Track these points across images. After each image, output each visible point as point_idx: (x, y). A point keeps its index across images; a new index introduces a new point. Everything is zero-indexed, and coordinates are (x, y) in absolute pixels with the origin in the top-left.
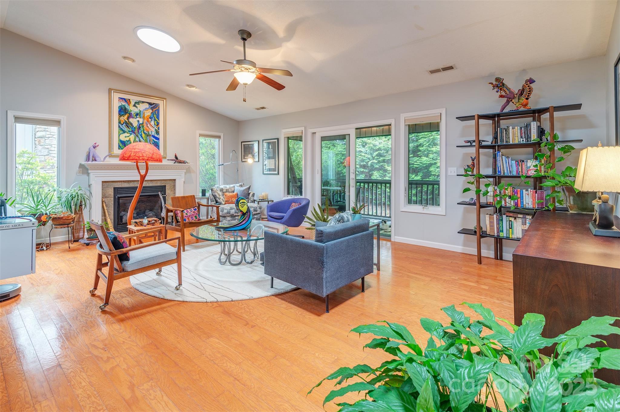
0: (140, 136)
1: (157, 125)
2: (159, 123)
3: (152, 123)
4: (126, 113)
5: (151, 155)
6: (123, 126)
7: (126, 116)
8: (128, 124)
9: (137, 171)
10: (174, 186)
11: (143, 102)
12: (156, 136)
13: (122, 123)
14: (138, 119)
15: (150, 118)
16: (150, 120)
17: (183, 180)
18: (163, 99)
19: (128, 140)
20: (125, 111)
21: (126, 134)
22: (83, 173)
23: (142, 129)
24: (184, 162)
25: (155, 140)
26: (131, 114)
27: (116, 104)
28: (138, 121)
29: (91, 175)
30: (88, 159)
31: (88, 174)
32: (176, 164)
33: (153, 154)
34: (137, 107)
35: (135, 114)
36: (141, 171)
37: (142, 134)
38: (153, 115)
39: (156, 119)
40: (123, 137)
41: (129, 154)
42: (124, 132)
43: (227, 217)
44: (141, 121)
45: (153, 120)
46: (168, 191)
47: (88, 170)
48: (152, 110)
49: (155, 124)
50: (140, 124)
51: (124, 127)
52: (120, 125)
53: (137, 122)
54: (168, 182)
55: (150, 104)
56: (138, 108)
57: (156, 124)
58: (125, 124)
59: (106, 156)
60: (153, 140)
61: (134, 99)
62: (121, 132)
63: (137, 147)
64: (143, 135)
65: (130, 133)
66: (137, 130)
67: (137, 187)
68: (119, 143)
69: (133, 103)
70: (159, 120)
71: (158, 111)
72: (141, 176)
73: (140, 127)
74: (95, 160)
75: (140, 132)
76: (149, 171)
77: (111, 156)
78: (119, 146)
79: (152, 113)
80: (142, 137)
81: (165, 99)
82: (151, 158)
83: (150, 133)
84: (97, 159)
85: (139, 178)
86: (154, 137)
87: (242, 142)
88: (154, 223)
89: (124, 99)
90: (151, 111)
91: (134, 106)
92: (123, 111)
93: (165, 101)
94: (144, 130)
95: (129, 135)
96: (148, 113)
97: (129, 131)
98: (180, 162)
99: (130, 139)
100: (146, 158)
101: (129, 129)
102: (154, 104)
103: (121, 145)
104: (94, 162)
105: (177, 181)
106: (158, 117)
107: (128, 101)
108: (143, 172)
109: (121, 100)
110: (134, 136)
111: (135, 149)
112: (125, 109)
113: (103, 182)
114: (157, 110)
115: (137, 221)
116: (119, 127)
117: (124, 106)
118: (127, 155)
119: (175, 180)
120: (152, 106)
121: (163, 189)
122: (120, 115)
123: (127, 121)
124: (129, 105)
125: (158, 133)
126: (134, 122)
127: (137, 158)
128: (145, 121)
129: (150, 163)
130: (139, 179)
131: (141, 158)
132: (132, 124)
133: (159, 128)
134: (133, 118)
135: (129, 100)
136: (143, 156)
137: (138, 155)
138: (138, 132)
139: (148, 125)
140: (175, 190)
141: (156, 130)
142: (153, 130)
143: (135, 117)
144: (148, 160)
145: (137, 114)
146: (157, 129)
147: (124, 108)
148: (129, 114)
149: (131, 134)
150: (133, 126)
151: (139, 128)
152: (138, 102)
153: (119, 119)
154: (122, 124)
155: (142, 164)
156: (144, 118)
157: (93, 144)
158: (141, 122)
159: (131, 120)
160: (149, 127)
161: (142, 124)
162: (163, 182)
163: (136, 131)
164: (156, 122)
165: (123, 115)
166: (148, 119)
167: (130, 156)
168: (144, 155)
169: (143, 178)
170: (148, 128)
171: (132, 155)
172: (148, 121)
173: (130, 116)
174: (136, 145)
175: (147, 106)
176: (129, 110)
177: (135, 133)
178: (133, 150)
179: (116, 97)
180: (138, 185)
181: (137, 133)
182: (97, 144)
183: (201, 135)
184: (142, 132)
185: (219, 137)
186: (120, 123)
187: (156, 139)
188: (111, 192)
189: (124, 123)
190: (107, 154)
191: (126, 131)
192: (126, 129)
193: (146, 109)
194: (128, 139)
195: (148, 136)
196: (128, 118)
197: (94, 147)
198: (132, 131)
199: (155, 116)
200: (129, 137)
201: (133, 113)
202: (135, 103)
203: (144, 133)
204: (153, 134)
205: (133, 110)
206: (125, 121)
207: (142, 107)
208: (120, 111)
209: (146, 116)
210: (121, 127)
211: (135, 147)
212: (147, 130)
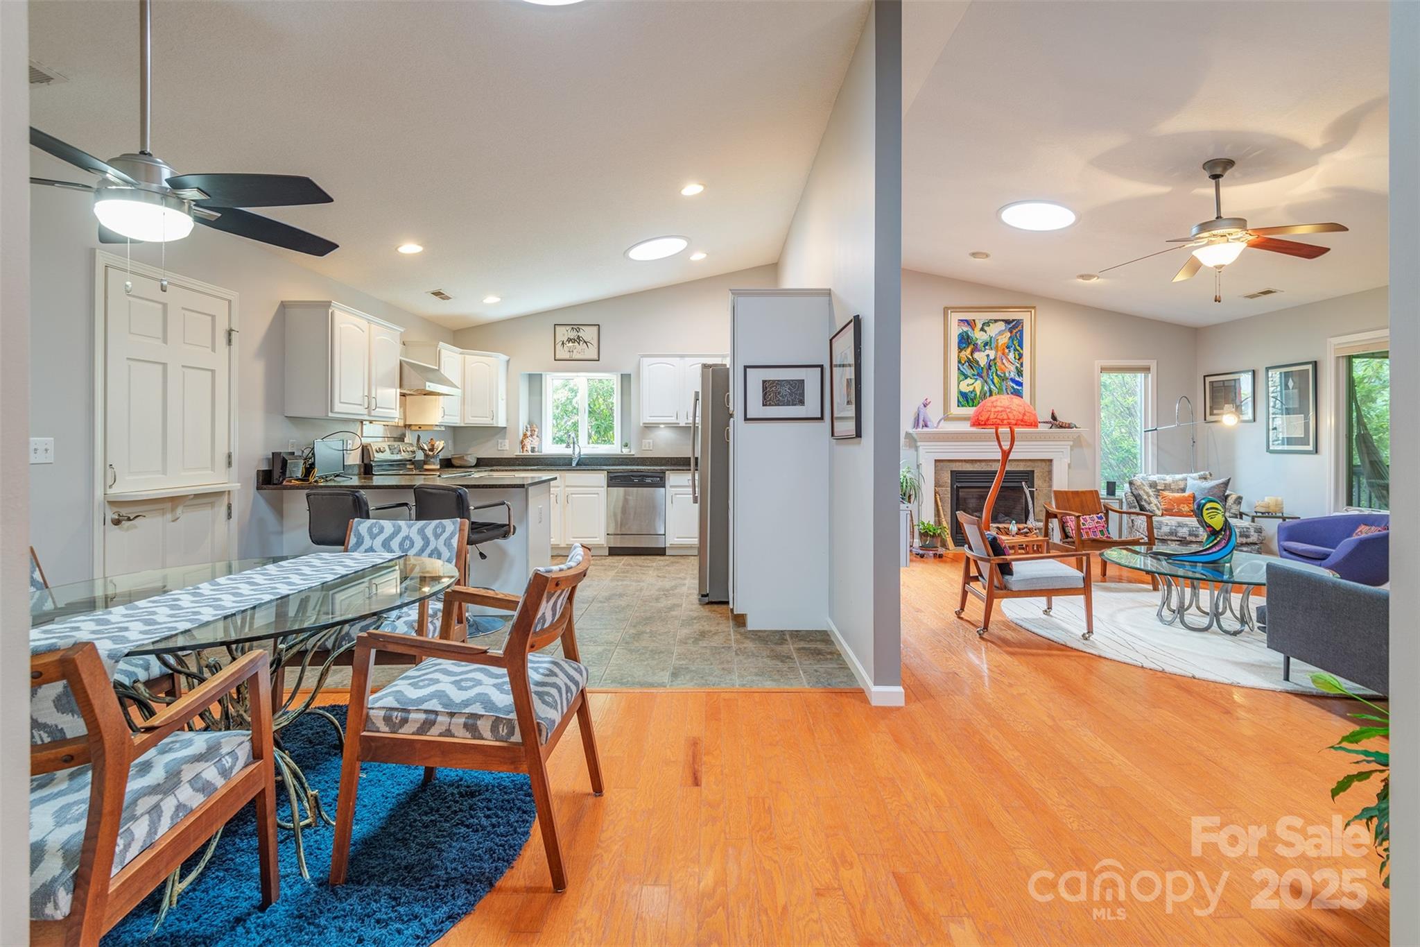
0: (990, 382)
1: (1019, 359)
2: (1022, 354)
3: (1011, 356)
4: (969, 344)
5: (1021, 417)
6: (965, 366)
7: (969, 350)
8: (972, 363)
9: (996, 443)
10: (1050, 472)
11: (996, 321)
12: (1017, 379)
13: (963, 362)
14: (987, 352)
15: (1008, 347)
16: (1007, 351)
17: (1067, 460)
18: (1028, 308)
19: (971, 390)
20: (968, 341)
21: (969, 381)
22: (910, 447)
23: (993, 369)
24: (1069, 426)
25: (1015, 387)
26: (977, 344)
27: (955, 331)
28: (988, 356)
29: (921, 449)
30: (916, 424)
31: (916, 448)
32: (1054, 430)
33: (1024, 414)
34: (986, 332)
35: (983, 344)
36: (1002, 443)
37: (993, 378)
38: (1013, 340)
39: (1018, 348)
40: (964, 387)
41: (987, 417)
42: (966, 377)
44: (992, 354)
45: (1012, 351)
46: (1038, 482)
47: (915, 441)
48: (1011, 332)
49: (1014, 357)
50: (991, 360)
51: (966, 369)
52: (960, 365)
53: (986, 357)
54: (1039, 464)
55: (1007, 322)
56: (989, 332)
57: (1017, 357)
58: (967, 363)
59: (940, 420)
60: (1013, 387)
61: (980, 318)
62: (962, 377)
63: (999, 404)
64: (996, 380)
65: (975, 377)
66: (985, 371)
67: (995, 472)
68: (958, 397)
69: (979, 326)
70: (1022, 349)
71: (1021, 332)
72: (1003, 452)
74: (926, 426)
75: (990, 373)
76: (1015, 443)
77: (947, 418)
78: (958, 401)
79: (1010, 337)
80: (993, 383)
81: (1034, 308)
82: (1022, 421)
83: (1007, 375)
84: (929, 423)
85: (999, 456)
86: (1013, 381)
87: (1205, 376)
88: (1027, 533)
89: (966, 321)
90: (1009, 334)
91: (982, 329)
92: (965, 341)
93: (1033, 311)
94: (997, 370)
95: (973, 381)
96: (1004, 339)
97: (974, 375)
98: (1061, 427)
99: (975, 388)
100: (1014, 422)
101: (974, 370)
102: (1013, 320)
103: (961, 400)
104: (925, 429)
105: (1055, 463)
106: (1021, 345)
107: (971, 324)
108: (1006, 446)
109: (962, 324)
110: (981, 382)
111: (995, 407)
112: (968, 337)
113: (936, 461)
114: (1019, 330)
115: (1001, 526)
116: (959, 369)
117: (966, 332)
118: (983, 418)
119: (1051, 461)
120: (1012, 325)
121: (1029, 476)
122: (960, 349)
123: (971, 357)
124: (974, 330)
125: (1020, 373)
126: (981, 358)
127: (999, 422)
128: (1000, 353)
129: (1017, 430)
130: (1000, 458)
131: (1005, 422)
132: (977, 362)
133: (1022, 364)
134: (979, 351)
135: (974, 320)
136: (1009, 419)
137: (1001, 417)
138: (988, 374)
139: (1004, 361)
140: (1051, 479)
141: (1017, 367)
142: (1013, 368)
143: (983, 349)
144: (1016, 424)
145: (986, 344)
146: (1018, 365)
147: (965, 337)
148: (974, 345)
149: (976, 379)
150: (980, 366)
151: (990, 366)
152: (988, 322)
153: (958, 356)
154: (964, 364)
155: (1004, 430)
156: (997, 349)
157: (922, 400)
158: (992, 357)
159: (977, 355)
160: (1006, 364)
161: (994, 359)
162: (1029, 464)
163: (985, 374)
164: (1017, 353)
165: (965, 347)
166: (1004, 349)
167: (988, 419)
168: (1011, 416)
169: (1006, 454)
170: (1003, 366)
171: (992, 417)
172: (1003, 354)
173: (976, 349)
174: (997, 401)
175: (1002, 326)
176: (974, 338)
177: (982, 377)
178: (993, 410)
179: (954, 318)
180: (997, 467)
181: (985, 378)
182: (928, 401)
183: (1103, 369)
184: (994, 374)
185: (1147, 369)
186: (959, 362)
187: (1017, 385)
188: (947, 478)
189: (965, 361)
190: (942, 416)
191: (969, 375)
192: (969, 372)
193: (1001, 333)
194: (971, 388)
195: (1003, 379)
196: (972, 353)
197: (925, 406)
198: (978, 374)
199: (1015, 342)
200: (974, 385)
201: (979, 342)
202: (984, 324)
203: (997, 375)
204: (1012, 375)
205: (979, 337)
206: (968, 358)
207: (993, 330)
208: (960, 342)
209: (1000, 344)
210: (962, 369)
211: (995, 404)
212: (1002, 370)
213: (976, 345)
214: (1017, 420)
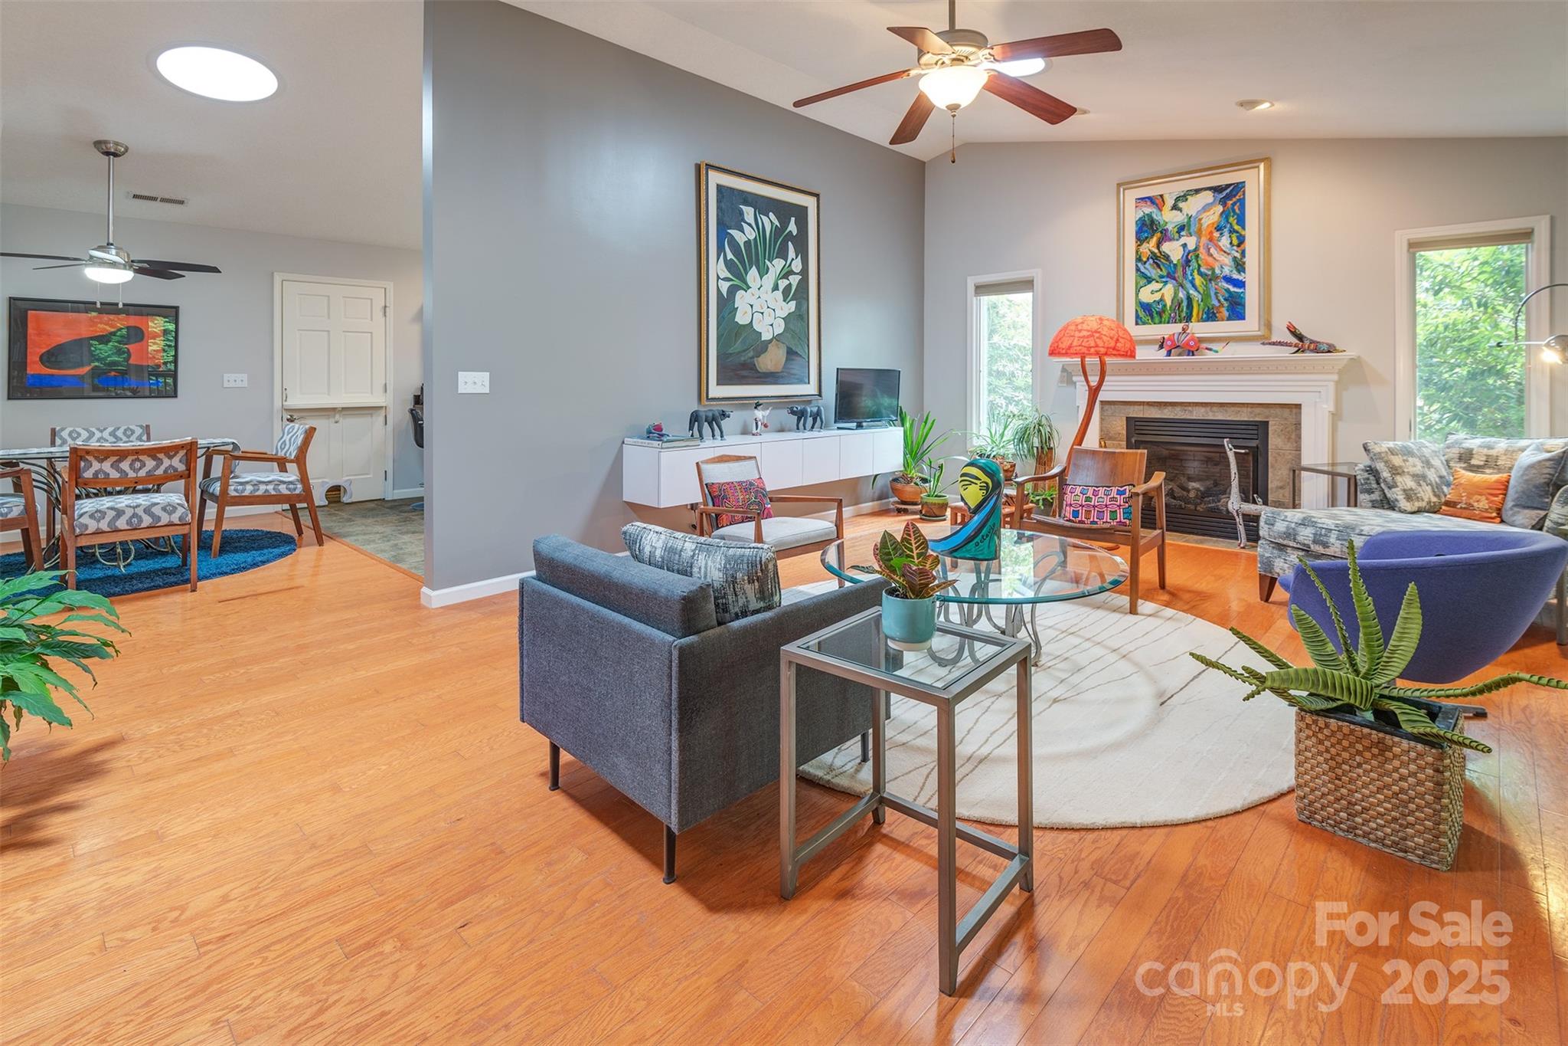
0: (1188, 285)
1: (1239, 246)
2: (1244, 237)
3: (1225, 242)
4: (1154, 232)
5: (1112, 344)
6: (1147, 265)
7: (1154, 240)
8: (1159, 259)
9: (1083, 378)
10: (1298, 425)
11: (1197, 191)
12: (1236, 276)
13: (1145, 259)
14: (1183, 240)
15: (1219, 229)
16: (1216, 234)
17: (1328, 407)
18: (1251, 163)
19: (1157, 299)
20: (1152, 228)
21: (1154, 286)
23: (1194, 264)
25: (1232, 289)
26: (1166, 230)
27: (1131, 217)
28: (1185, 246)
34: (1180, 210)
35: (1176, 230)
37: (1193, 279)
38: (1227, 218)
40: (1147, 295)
42: (1149, 280)
43: (1289, 550)
44: (1191, 242)
45: (1227, 233)
46: (1274, 440)
48: (1225, 205)
49: (1231, 243)
50: (1189, 252)
51: (1151, 270)
52: (1139, 265)
53: (1181, 248)
54: (1278, 411)
55: (1216, 189)
56: (1185, 211)
57: (1235, 242)
58: (1151, 261)
60: (1228, 290)
61: (1170, 191)
62: (1143, 281)
64: (1198, 280)
65: (1164, 280)
66: (1180, 269)
68: (1137, 311)
69: (1170, 202)
70: (1244, 228)
71: (1242, 202)
72: (1092, 390)
73: (1190, 261)
75: (1189, 273)
78: (1137, 317)
79: (1223, 212)
80: (1194, 286)
81: (1264, 160)
82: (1114, 349)
83: (1217, 271)
86: (1228, 280)
89: (1149, 198)
90: (1220, 208)
91: (1175, 207)
92: (1147, 228)
93: (1261, 166)
94: (1199, 266)
95: (1160, 285)
96: (1213, 216)
97: (1161, 277)
98: (1323, 349)
99: (1163, 295)
100: (1103, 350)
101: (1161, 270)
102: (1228, 186)
103: (1142, 314)
105: (1306, 413)
106: (1241, 221)
107: (1156, 201)
109: (1141, 203)
110: (1174, 287)
111: (1080, 331)
112: (1152, 221)
113: (1103, 402)
114: (1239, 200)
116: (1138, 270)
117: (1150, 216)
118: (1065, 344)
119: (1298, 406)
120: (1224, 193)
121: (1258, 430)
122: (1140, 240)
123: (1156, 251)
124: (1161, 210)
125: (1240, 266)
126: (1173, 250)
127: (1084, 350)
128: (1204, 240)
129: (1108, 360)
131: (1092, 350)
132: (1167, 257)
133: (1243, 254)
134: (1170, 240)
135: (1161, 196)
137: (1087, 345)
138: (1184, 273)
139: (1212, 251)
140: (1299, 437)
141: (1235, 258)
142: (1227, 261)
143: (1177, 236)
144: (1106, 354)
145: (1181, 228)
146: (1238, 255)
147: (1148, 222)
148: (1161, 232)
149: (1166, 283)
150: (1171, 262)
151: (1188, 262)
152: (1185, 196)
153: (1137, 252)
154: (1145, 263)
155: (1092, 361)
156: (1199, 233)
158: (1191, 246)
159: (1166, 247)
160: (1216, 254)
161: (1196, 250)
162: (1258, 410)
163: (1179, 273)
164: (1234, 236)
165: (1147, 238)
166: (1211, 233)
167: (1070, 347)
170: (1210, 259)
171: (1075, 344)
172: (1211, 240)
173: (1165, 237)
175: (1208, 197)
176: (1162, 223)
177: (1174, 279)
178: (1077, 334)
179: (1130, 198)
181: (1181, 279)
183: (1418, 245)
184: (1196, 271)
185: (1526, 236)
186: (1139, 259)
187: (1235, 285)
189: (1148, 259)
191: (1154, 277)
192: (1153, 272)
193: (1206, 208)
194: (1157, 296)
195: (1210, 280)
196: (1158, 245)
198: (1169, 275)
199: (1231, 219)
200: (1162, 291)
201: (1170, 227)
202: (1177, 199)
203: (1200, 274)
204: (1227, 271)
205: (1170, 218)
206: (1152, 252)
207: (1192, 206)
208: (1139, 232)
209: (1205, 226)
210: (1143, 270)
211: (1080, 327)
212: (1207, 264)
213: (1164, 232)
214: (1108, 348)
